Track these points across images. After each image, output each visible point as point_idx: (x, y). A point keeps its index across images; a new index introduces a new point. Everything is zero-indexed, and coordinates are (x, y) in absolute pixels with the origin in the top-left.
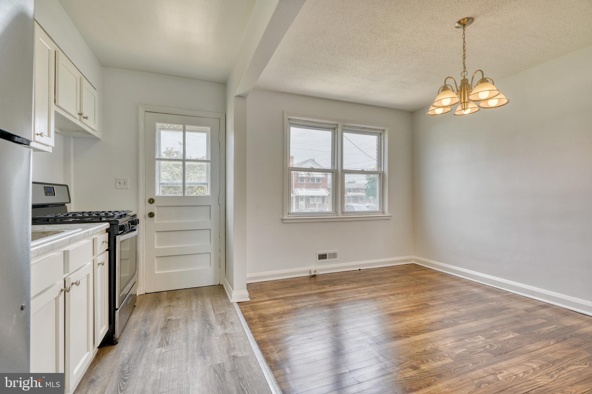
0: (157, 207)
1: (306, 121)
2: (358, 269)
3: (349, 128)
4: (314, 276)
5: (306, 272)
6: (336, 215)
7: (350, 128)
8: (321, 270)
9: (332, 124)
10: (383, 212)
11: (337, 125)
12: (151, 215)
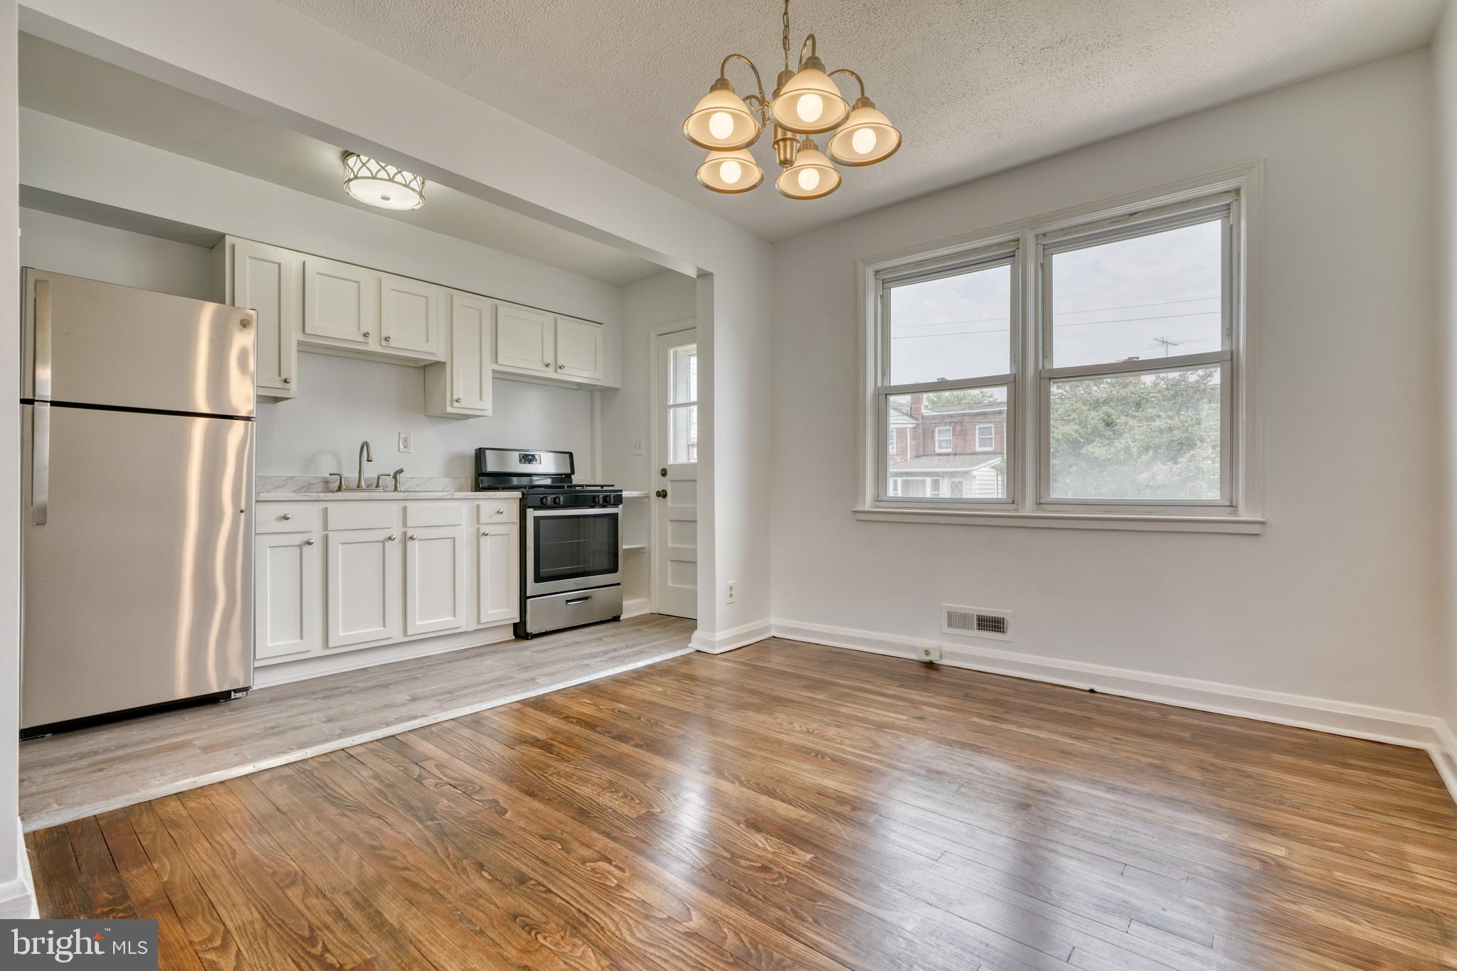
0: (672, 481)
1: (920, 263)
2: (1087, 687)
3: (1065, 235)
4: (930, 665)
5: (914, 649)
6: (1015, 510)
7: (1069, 234)
8: (954, 655)
9: (1000, 245)
10: (1233, 506)
11: (1018, 240)
12: (662, 494)
